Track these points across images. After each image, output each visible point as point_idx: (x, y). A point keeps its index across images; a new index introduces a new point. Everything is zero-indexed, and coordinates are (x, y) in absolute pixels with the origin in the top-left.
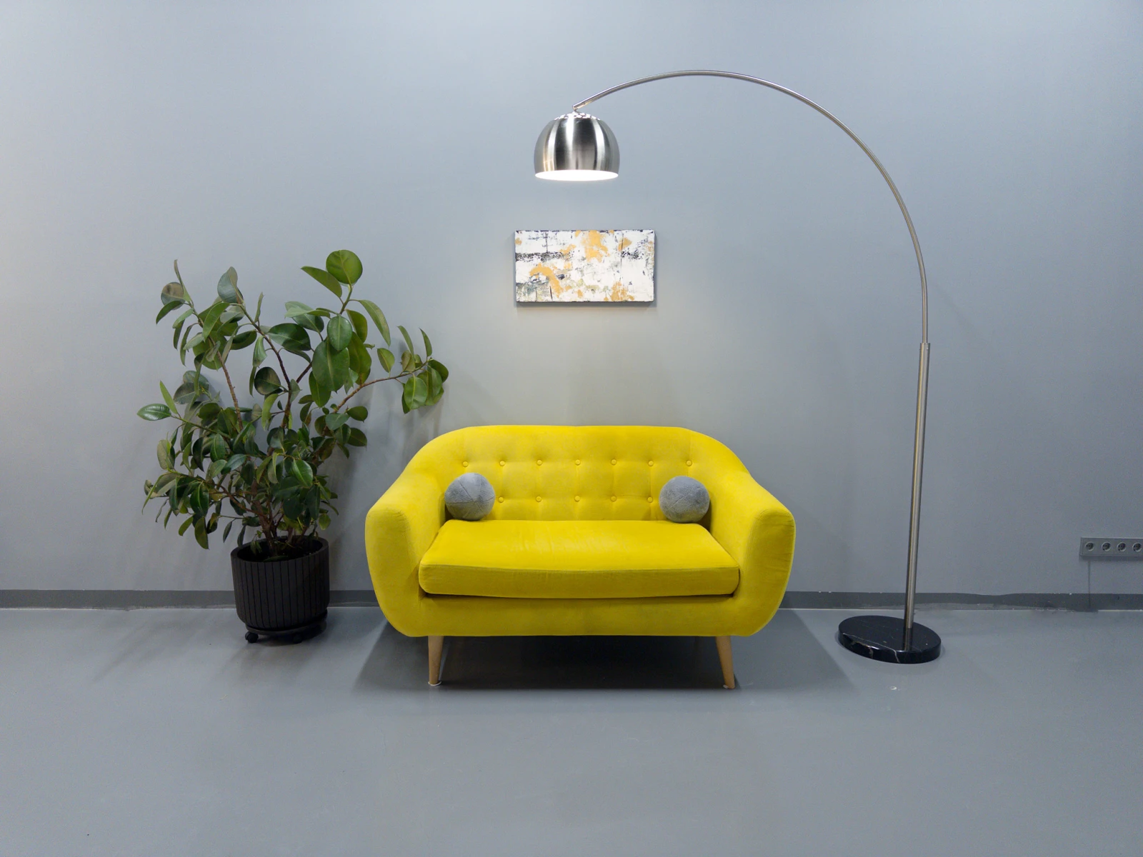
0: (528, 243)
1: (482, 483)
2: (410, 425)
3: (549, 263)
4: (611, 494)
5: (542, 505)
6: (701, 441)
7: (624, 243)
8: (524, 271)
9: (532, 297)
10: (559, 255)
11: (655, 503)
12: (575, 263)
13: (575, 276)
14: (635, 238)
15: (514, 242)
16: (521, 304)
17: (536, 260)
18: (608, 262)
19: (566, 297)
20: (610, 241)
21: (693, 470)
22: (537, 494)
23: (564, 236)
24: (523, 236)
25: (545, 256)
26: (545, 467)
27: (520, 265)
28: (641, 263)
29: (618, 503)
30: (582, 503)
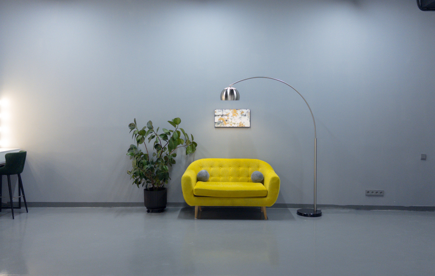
0: (218, 112)
1: (206, 172)
2: (187, 158)
3: (223, 117)
4: (239, 176)
5: (221, 178)
6: (262, 163)
7: (242, 112)
8: (217, 119)
9: (219, 126)
10: (226, 115)
11: (250, 178)
12: (230, 117)
13: (230, 120)
14: (245, 111)
15: (215, 112)
16: (216, 127)
17: (220, 116)
18: (238, 117)
19: (228, 126)
20: (239, 112)
21: (260, 170)
22: (220, 176)
23: (227, 111)
24: (217, 111)
25: (222, 115)
26: (222, 169)
27: (216, 117)
28: (247, 117)
29: (241, 178)
30: (232, 178)
